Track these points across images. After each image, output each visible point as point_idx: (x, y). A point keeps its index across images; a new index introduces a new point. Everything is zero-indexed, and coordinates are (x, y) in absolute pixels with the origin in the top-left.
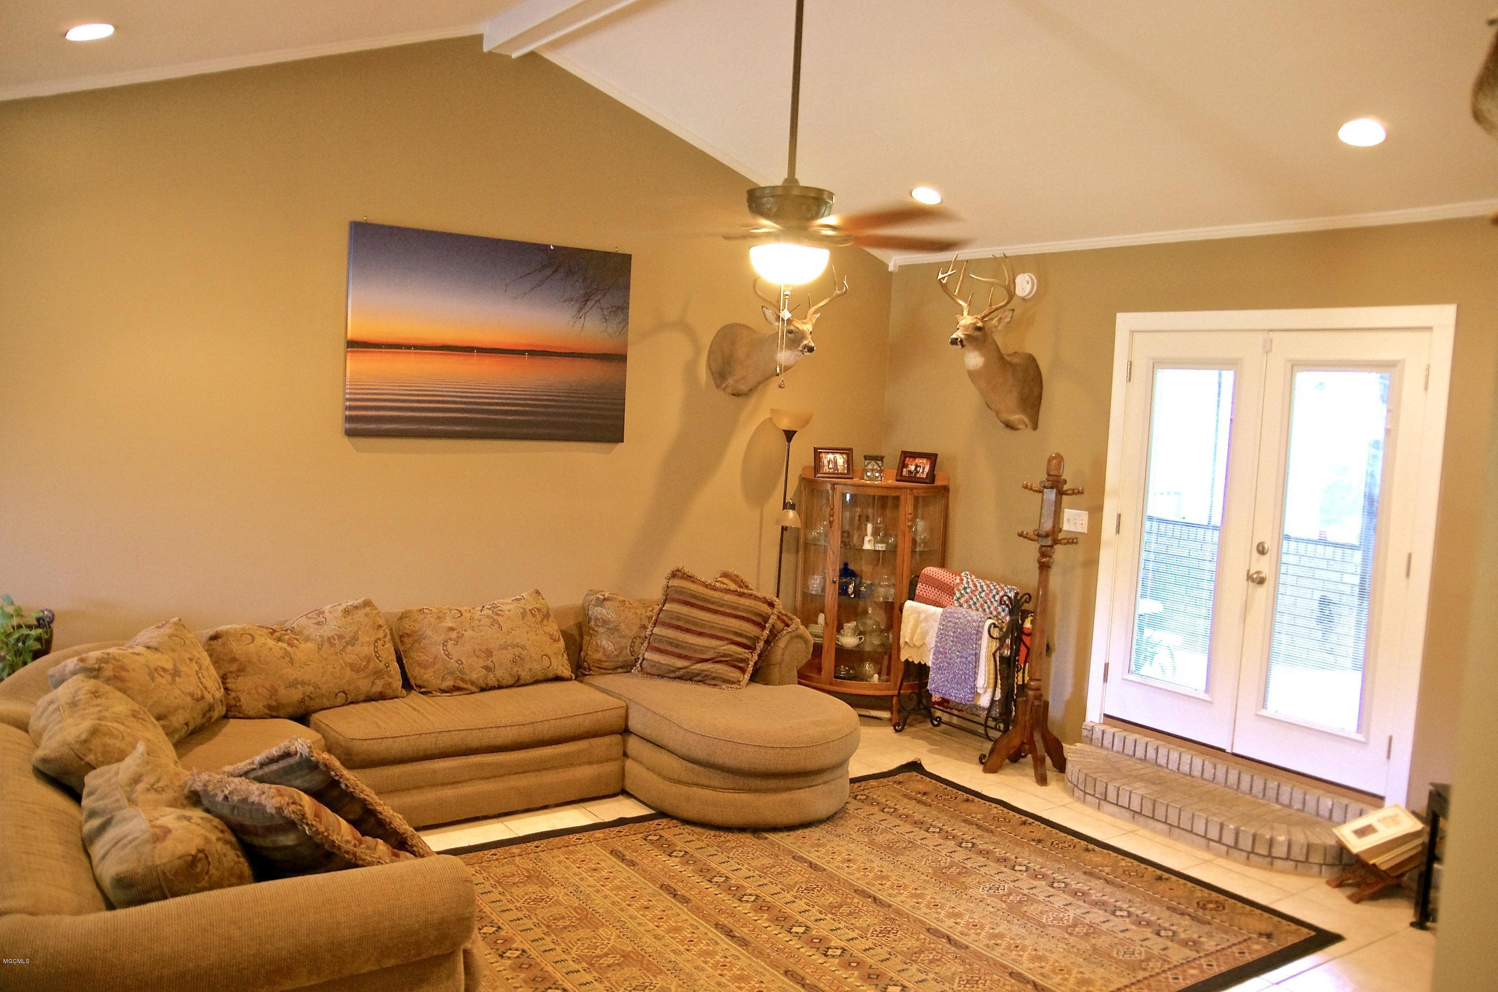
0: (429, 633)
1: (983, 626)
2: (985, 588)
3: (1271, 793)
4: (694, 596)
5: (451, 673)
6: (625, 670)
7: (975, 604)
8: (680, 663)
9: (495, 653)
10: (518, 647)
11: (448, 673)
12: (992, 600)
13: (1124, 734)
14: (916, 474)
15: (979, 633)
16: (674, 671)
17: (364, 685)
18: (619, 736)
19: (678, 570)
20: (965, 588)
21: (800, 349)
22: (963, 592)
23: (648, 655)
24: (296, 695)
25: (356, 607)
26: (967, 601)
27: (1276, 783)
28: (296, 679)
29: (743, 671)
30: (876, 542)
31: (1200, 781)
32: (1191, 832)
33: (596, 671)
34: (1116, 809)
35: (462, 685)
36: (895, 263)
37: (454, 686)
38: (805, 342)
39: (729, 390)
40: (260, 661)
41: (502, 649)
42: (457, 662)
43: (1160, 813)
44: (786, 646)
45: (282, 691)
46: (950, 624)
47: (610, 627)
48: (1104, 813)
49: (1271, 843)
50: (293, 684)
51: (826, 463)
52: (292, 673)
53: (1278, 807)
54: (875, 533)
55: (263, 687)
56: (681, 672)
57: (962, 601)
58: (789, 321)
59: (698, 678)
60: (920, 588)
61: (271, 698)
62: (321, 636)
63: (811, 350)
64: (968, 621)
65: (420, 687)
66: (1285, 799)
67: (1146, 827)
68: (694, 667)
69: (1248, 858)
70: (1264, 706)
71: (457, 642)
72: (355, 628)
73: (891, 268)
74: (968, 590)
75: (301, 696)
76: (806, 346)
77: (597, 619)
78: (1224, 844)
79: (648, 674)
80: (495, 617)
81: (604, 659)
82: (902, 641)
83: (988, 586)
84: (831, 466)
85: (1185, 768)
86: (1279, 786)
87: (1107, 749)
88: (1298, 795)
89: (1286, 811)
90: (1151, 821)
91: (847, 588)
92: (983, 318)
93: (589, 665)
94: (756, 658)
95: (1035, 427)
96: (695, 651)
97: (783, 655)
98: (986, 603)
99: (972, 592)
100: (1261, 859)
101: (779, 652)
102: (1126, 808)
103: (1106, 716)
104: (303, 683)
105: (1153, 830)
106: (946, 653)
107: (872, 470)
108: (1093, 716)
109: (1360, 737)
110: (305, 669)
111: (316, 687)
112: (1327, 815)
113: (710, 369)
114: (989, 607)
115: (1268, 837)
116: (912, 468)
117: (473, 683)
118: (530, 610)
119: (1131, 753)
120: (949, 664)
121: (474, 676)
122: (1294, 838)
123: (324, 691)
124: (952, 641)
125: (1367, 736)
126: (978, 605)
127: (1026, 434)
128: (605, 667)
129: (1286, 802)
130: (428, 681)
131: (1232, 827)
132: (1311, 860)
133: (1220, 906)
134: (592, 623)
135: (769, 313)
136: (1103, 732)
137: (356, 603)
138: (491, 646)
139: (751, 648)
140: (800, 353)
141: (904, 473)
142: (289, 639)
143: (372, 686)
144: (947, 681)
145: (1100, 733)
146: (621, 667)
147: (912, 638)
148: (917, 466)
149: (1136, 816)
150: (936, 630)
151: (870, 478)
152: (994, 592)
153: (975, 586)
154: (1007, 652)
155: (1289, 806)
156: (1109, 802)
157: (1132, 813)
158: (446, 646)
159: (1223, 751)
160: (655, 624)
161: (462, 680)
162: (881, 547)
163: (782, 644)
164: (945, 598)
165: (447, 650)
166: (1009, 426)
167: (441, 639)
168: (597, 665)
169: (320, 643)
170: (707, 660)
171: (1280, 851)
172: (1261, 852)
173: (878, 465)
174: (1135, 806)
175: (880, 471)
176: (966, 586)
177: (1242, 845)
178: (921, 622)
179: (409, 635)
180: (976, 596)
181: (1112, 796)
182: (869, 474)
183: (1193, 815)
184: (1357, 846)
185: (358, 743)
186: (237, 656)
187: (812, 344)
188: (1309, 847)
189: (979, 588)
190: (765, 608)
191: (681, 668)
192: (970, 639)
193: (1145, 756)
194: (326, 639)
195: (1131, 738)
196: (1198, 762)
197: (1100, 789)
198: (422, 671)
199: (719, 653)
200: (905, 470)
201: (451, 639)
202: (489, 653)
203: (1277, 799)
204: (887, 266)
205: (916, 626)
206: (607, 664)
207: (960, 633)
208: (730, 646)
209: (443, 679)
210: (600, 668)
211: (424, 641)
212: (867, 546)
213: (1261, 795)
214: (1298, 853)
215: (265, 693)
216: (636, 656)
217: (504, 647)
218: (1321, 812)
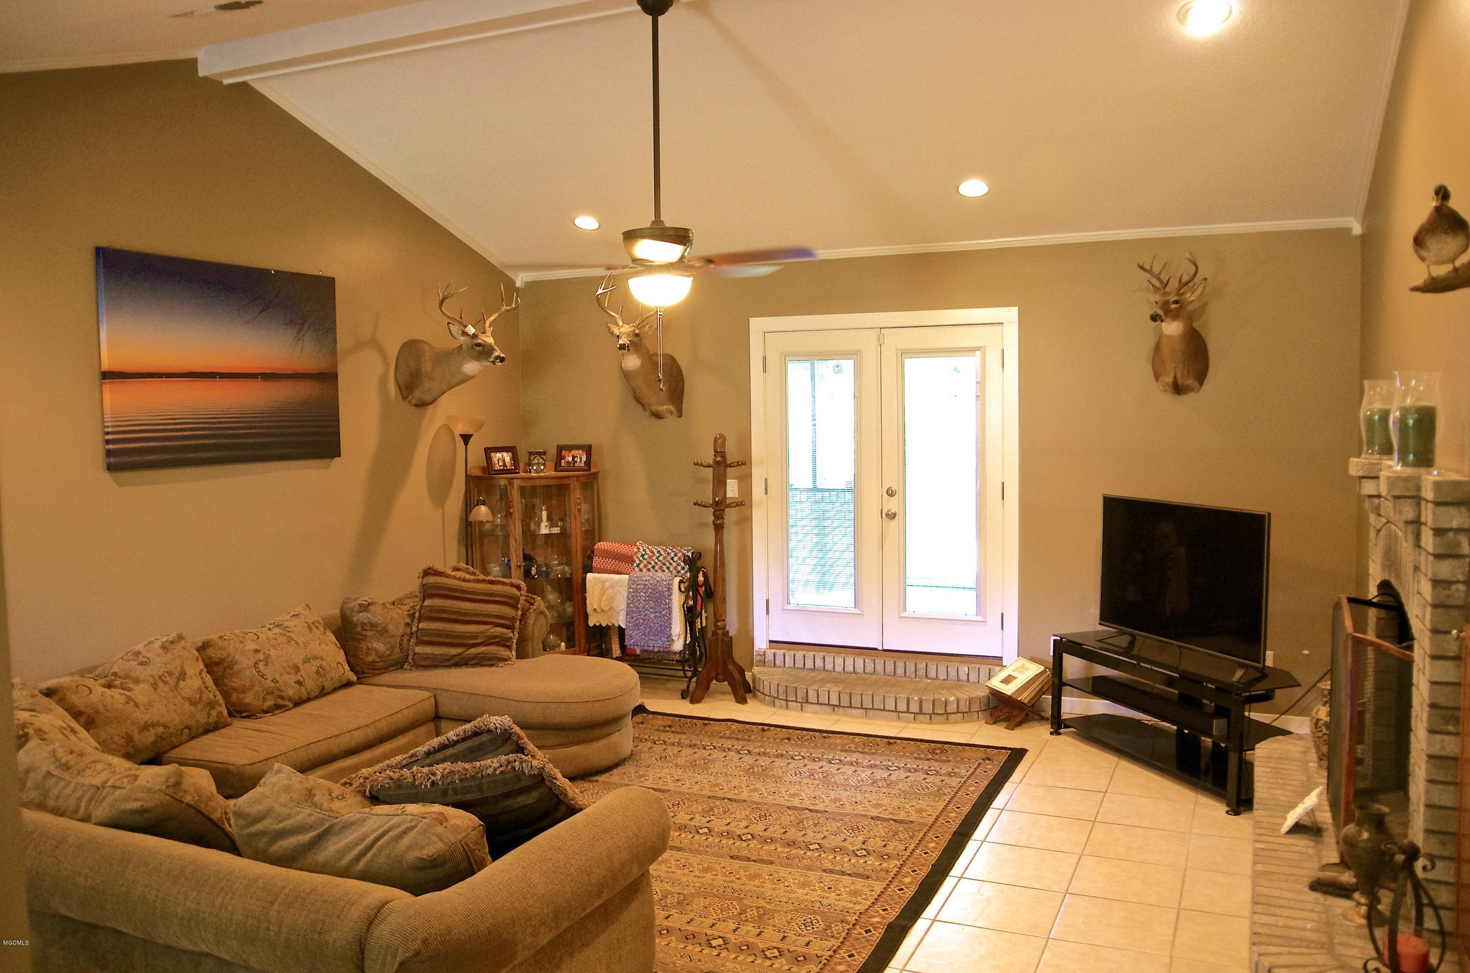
0: (238, 658)
1: (672, 584)
2: (662, 552)
3: (921, 672)
4: (451, 589)
5: (270, 693)
6: (395, 668)
7: (653, 567)
8: (454, 651)
9: (301, 667)
10: (318, 658)
11: (267, 694)
12: (671, 561)
13: (793, 652)
14: (574, 464)
15: (670, 589)
16: (448, 660)
17: (201, 718)
18: (432, 724)
19: (429, 569)
20: (643, 556)
21: (492, 359)
22: (641, 558)
23: (418, 649)
24: (149, 737)
25: (172, 642)
26: (645, 566)
27: (924, 664)
28: (146, 722)
29: (509, 648)
30: (552, 526)
31: (864, 675)
32: (884, 710)
33: (371, 673)
34: (818, 707)
35: (281, 702)
36: (522, 281)
37: (274, 705)
38: (496, 354)
39: (414, 402)
40: (108, 710)
41: (305, 662)
42: (272, 681)
43: (856, 702)
44: (534, 623)
45: (137, 737)
46: (639, 586)
47: (379, 629)
48: (807, 712)
49: (946, 703)
50: (145, 728)
51: (496, 462)
52: (143, 717)
53: (929, 681)
54: (549, 518)
55: (118, 735)
56: (457, 659)
57: (641, 566)
58: (474, 336)
59: (473, 662)
60: (597, 562)
61: (128, 745)
62: (152, 676)
63: (502, 360)
64: (658, 581)
65: (240, 712)
66: (932, 674)
67: (845, 715)
68: (467, 652)
69: (931, 719)
70: (905, 609)
71: (267, 662)
72: (178, 662)
73: (518, 284)
74: (646, 557)
75: (153, 738)
76: (498, 357)
77: (363, 624)
78: (911, 713)
79: (422, 666)
80: (288, 634)
81: (378, 660)
82: (589, 609)
83: (665, 551)
84: (501, 464)
85: (849, 668)
86: (927, 665)
87: (780, 667)
88: (942, 670)
89: (936, 683)
90: (849, 710)
91: (531, 570)
92: (638, 325)
93: (362, 668)
94: (517, 635)
95: (680, 415)
96: (467, 638)
97: (533, 630)
98: (665, 565)
99: (650, 557)
100: (940, 717)
101: (530, 629)
102: (826, 704)
103: (771, 642)
104: (153, 725)
105: (852, 716)
106: (640, 611)
107: (538, 464)
108: (760, 644)
109: (979, 618)
110: (151, 710)
111: (165, 726)
112: (966, 678)
113: (397, 382)
114: (668, 568)
115: (943, 699)
116: (570, 459)
117: (290, 700)
118: (313, 623)
119: (802, 666)
120: (644, 620)
121: (290, 693)
122: (959, 697)
123: (172, 730)
124: (645, 601)
125: (985, 617)
126: (657, 568)
127: (671, 421)
128: (378, 667)
129: (934, 676)
130: (250, 704)
131: (916, 698)
132: (972, 710)
133: (943, 751)
134: (359, 629)
135: (455, 329)
136: (774, 655)
137: (170, 638)
138: (296, 661)
139: (511, 628)
140: (492, 364)
141: (563, 464)
142: (121, 683)
143: (209, 717)
144: (644, 635)
145: (772, 656)
146: (393, 666)
147: (599, 605)
148: (574, 457)
149: (836, 709)
150: (625, 595)
151: (537, 471)
152: (672, 555)
153: (652, 552)
154: (691, 603)
155: (937, 678)
156: (811, 703)
157: (832, 707)
158: (258, 667)
159: (876, 649)
160: (419, 620)
161: (282, 698)
162: (556, 530)
163: (531, 621)
164: (623, 566)
165: (259, 672)
166: (658, 416)
167: (251, 662)
168: (371, 667)
169: (153, 682)
170: (479, 645)
171: (952, 708)
172: (939, 712)
173: (542, 458)
174: (834, 700)
175: (544, 465)
176: (643, 553)
177: (925, 710)
178: (607, 589)
179: (217, 664)
180: (653, 560)
181: (812, 697)
182: (535, 468)
183: (884, 697)
184: (1009, 690)
185: (247, 767)
186: (82, 709)
187: (503, 355)
188: (971, 701)
189: (656, 553)
190: (514, 591)
191: (455, 656)
192: (660, 596)
193: (814, 666)
194: (157, 678)
195: (799, 655)
196: (860, 662)
197: (801, 694)
198: (241, 696)
199: (488, 636)
200: (563, 461)
201: (260, 660)
202: (297, 669)
203: (926, 675)
204: (515, 283)
205: (602, 594)
206: (381, 664)
207: (651, 593)
208: (496, 628)
209: (264, 699)
210: (374, 669)
211: (235, 667)
212: (544, 530)
213: (914, 675)
214: (964, 707)
215: (122, 742)
216: (405, 653)
217: (307, 660)
218: (961, 677)
